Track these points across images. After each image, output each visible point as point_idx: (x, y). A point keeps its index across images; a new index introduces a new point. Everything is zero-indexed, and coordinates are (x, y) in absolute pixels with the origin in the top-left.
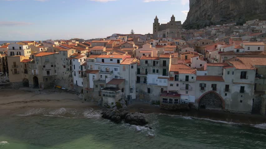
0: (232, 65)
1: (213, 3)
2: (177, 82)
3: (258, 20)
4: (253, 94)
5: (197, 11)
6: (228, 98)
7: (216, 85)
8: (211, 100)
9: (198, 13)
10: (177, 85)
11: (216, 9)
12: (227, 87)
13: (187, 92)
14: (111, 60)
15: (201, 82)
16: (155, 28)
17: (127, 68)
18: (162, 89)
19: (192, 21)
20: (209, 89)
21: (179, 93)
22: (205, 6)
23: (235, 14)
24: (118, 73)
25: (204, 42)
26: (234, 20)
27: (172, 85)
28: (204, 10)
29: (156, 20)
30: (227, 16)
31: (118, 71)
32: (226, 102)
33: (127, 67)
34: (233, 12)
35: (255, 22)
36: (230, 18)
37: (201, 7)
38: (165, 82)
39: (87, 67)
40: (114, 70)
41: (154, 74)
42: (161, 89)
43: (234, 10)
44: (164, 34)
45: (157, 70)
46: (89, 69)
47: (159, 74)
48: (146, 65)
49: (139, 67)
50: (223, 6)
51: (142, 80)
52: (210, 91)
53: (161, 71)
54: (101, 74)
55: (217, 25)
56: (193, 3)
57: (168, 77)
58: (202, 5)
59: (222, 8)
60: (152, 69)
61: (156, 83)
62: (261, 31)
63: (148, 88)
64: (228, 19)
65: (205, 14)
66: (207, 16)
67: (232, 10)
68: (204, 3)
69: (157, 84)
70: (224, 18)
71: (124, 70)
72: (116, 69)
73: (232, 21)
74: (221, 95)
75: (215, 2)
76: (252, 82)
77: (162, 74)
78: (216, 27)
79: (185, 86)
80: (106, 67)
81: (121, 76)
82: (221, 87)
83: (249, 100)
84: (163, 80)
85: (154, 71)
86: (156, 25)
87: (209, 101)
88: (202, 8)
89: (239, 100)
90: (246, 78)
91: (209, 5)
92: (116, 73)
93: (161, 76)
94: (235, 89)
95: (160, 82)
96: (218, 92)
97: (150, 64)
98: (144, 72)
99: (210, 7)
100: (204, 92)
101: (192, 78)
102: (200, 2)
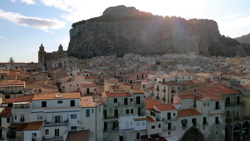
0: (200, 96)
1: (94, 37)
2: (159, 123)
3: (133, 54)
4: (225, 123)
5: (79, 43)
6: (206, 132)
7: (195, 119)
8: (188, 136)
9: (81, 44)
10: (160, 126)
11: (97, 42)
12: (205, 119)
13: (169, 133)
14: (60, 102)
15: (182, 118)
16: (41, 57)
17: (93, 112)
18: (138, 134)
19: (74, 51)
20: (190, 124)
21: (161, 136)
22: (86, 38)
23: (113, 48)
24: (78, 122)
25: (121, 72)
26: (113, 53)
27: (153, 127)
28: (86, 42)
29: (42, 48)
30: (106, 49)
31: (78, 118)
32: (205, 136)
33: (93, 110)
34: (111, 46)
35: (131, 55)
36: (109, 51)
37: (83, 39)
38: (143, 124)
39: (13, 119)
40: (70, 117)
41: (128, 115)
42: (136, 134)
43: (112, 45)
44: (60, 63)
45: (131, 110)
46: (18, 121)
47: (134, 115)
48: (116, 105)
49: (106, 109)
50: (103, 40)
51: (110, 126)
52: (191, 127)
53: (136, 110)
54: (47, 128)
55: (101, 57)
56: (73, 35)
57: (145, 117)
58: (83, 37)
59: (101, 42)
60: (125, 109)
61: (130, 127)
62: (146, 63)
63: (121, 135)
64: (108, 52)
65: (87, 46)
66: (89, 48)
67: (110, 44)
68: (85, 36)
69: (133, 129)
70: (105, 50)
71: (88, 115)
72: (73, 116)
73: (111, 53)
74: (200, 129)
75: (96, 37)
76: (223, 111)
77: (138, 114)
78: (101, 58)
79: (167, 126)
80: (56, 114)
81: (83, 126)
82: (200, 120)
83: (222, 130)
84: (141, 122)
85: (127, 112)
86: (41, 54)
87: (186, 138)
88: (83, 41)
89: (215, 131)
90: (219, 108)
91: (91, 38)
92: (73, 122)
93: (137, 117)
94: (211, 121)
95: (138, 125)
96: (198, 127)
97: (120, 103)
98: (113, 114)
99: (91, 40)
100: (186, 129)
101: (174, 114)
102: (81, 35)
